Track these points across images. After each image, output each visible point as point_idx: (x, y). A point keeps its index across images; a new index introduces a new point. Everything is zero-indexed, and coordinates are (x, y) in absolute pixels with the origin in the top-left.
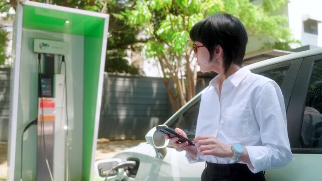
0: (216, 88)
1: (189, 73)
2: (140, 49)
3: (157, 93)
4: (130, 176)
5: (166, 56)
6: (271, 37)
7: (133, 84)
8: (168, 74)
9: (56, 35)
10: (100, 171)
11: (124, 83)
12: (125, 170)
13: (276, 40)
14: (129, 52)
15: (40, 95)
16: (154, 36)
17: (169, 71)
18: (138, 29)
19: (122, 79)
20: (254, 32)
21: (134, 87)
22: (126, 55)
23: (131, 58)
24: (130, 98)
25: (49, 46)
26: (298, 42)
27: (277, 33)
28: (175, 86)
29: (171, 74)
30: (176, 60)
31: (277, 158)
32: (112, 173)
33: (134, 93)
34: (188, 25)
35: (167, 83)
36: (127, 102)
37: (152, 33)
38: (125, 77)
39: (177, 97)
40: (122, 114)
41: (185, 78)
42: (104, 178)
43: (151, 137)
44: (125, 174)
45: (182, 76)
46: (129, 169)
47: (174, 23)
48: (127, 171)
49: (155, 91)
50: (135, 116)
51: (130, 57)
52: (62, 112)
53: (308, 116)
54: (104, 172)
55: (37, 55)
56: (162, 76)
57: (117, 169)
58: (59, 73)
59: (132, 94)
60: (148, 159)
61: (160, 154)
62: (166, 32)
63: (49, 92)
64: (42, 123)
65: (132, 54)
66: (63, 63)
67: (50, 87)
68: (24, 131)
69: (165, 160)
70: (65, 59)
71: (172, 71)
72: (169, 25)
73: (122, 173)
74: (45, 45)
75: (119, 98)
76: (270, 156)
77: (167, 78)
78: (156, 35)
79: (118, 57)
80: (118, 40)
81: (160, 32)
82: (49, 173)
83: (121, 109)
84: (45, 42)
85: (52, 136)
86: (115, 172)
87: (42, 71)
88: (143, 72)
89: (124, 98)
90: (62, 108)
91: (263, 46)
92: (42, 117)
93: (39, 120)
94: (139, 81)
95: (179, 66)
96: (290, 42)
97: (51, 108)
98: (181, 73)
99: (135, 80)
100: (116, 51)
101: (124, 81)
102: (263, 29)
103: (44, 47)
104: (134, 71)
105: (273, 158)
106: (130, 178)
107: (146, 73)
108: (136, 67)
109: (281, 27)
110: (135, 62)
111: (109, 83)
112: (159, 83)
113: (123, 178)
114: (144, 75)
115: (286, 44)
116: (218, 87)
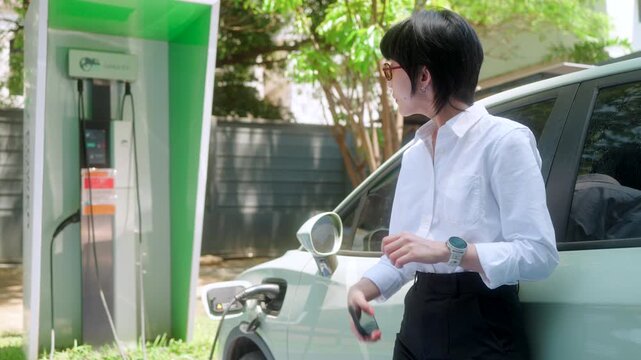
0: (426, 142)
1: (387, 116)
2: (283, 64)
3: (322, 160)
4: (269, 313)
5: (338, 79)
6: (565, 33)
7: (271, 140)
8: (343, 117)
9: (114, 42)
10: (211, 304)
11: (251, 139)
12: (259, 303)
13: (577, 41)
14: (259, 71)
15: (84, 162)
16: (312, 37)
17: (345, 112)
18: (278, 21)
19: (247, 130)
20: (529, 24)
21: (272, 146)
22: (253, 78)
23: (264, 83)
24: (264, 170)
25: (98, 64)
26: (625, 43)
27: (579, 23)
28: (359, 143)
29: (349, 118)
30: (360, 88)
31: (530, 262)
32: (233, 307)
33: (272, 158)
34: (383, 13)
35: (341, 137)
36: (259, 178)
37: (308, 29)
38: (252, 125)
39: (362, 166)
40: (249, 204)
41: (380, 125)
42: (220, 318)
43: (308, 235)
44: (259, 309)
45: (372, 122)
46: (267, 300)
47: (352, 11)
48: (263, 304)
49: (317, 154)
50: (275, 208)
51: (261, 82)
52: (128, 198)
53: (597, 191)
54: (219, 306)
55: (76, 82)
56: (331, 122)
57: (242, 301)
58: (121, 119)
59: (268, 161)
60: (301, 278)
61: (324, 266)
62: (338, 29)
63: (101, 156)
64: (90, 219)
65: (265, 75)
66: (128, 98)
67: (104, 146)
68: (55, 235)
69: (335, 277)
70: (132, 90)
71: (351, 112)
72: (344, 13)
73: (254, 308)
74: (90, 62)
75: (242, 169)
76: (518, 259)
77: (341, 126)
78: (316, 35)
79: (236, 82)
80: (234, 45)
81: (324, 28)
82: (107, 317)
83: (245, 194)
84: (92, 55)
85: (109, 246)
86: (240, 306)
87: (86, 115)
88: (291, 114)
89: (253, 170)
90: (129, 188)
91: (548, 52)
92: (90, 207)
93: (84, 213)
94: (282, 134)
95: (367, 99)
96: (608, 44)
97: (108, 190)
98: (370, 115)
99: (275, 131)
100: (231, 68)
101: (252, 133)
102: (549, 15)
103: (88, 67)
104: (270, 113)
105: (522, 262)
106: (269, 316)
107: (295, 115)
108: (275, 104)
109: (589, 11)
110: (273, 92)
111: (220, 137)
112: (325, 136)
113: (254, 317)
114: (292, 121)
115: (600, 48)
116: (430, 141)
